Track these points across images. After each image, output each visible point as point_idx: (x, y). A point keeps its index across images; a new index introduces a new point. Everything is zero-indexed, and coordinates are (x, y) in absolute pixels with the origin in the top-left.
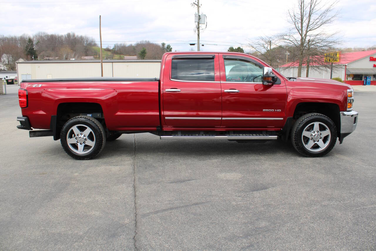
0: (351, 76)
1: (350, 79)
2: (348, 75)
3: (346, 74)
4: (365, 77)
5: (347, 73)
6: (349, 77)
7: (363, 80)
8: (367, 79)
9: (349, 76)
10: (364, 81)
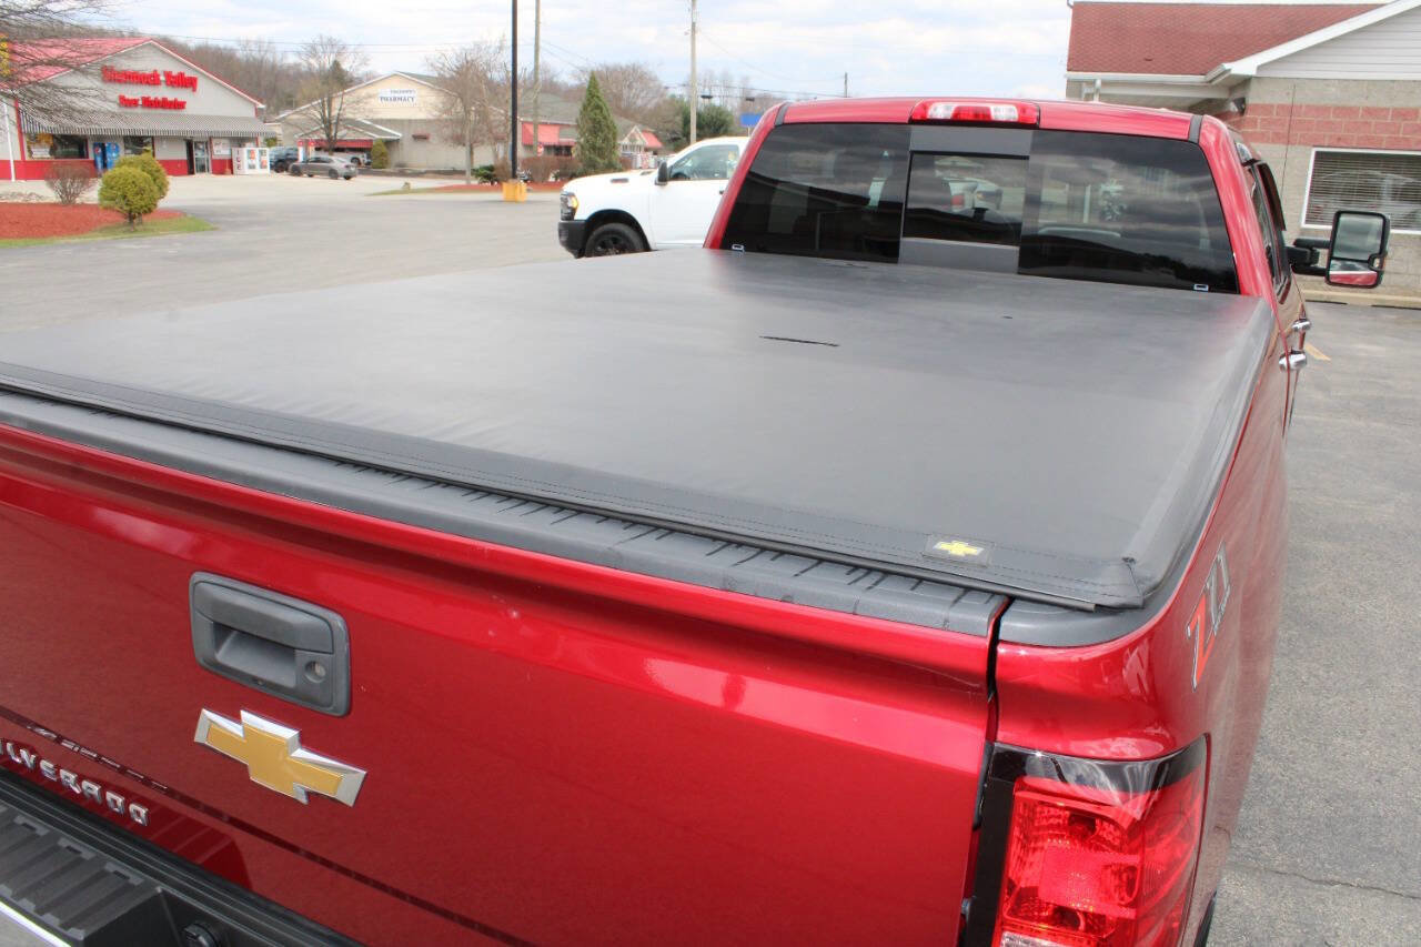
0: (43, 143)
1: (41, 153)
2: (29, 135)
3: (21, 133)
4: (95, 145)
5: (26, 129)
6: (37, 145)
7: (91, 157)
8: (108, 154)
9: (35, 139)
10: (95, 163)
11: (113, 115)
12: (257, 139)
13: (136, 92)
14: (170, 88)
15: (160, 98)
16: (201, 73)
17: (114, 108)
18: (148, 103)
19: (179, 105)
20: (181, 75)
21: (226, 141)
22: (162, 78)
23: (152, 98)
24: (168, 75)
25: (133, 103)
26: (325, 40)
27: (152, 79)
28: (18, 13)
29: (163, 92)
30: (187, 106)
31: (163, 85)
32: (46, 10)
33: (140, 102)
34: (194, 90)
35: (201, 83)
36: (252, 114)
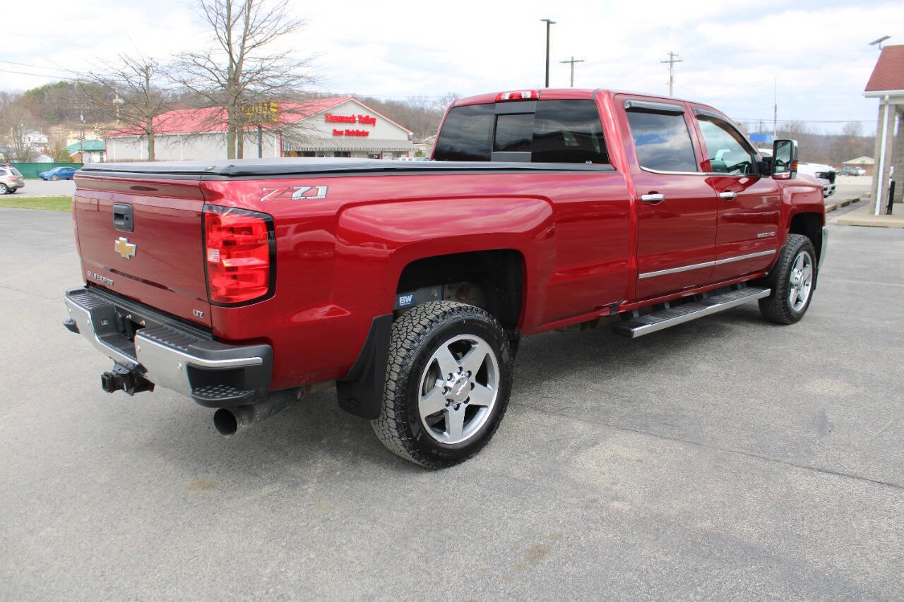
2: (286, 152)
3: (281, 151)
11: (331, 140)
12: (408, 152)
13: (342, 127)
14: (361, 124)
15: (355, 130)
16: (379, 116)
17: (331, 136)
18: (349, 133)
19: (365, 134)
20: (367, 117)
21: (391, 154)
22: (357, 119)
23: (351, 130)
24: (360, 117)
25: (340, 133)
26: (452, 95)
27: (351, 120)
28: (276, 87)
29: (357, 127)
30: (370, 134)
31: (357, 123)
32: (290, 85)
33: (344, 133)
34: (374, 125)
35: (378, 121)
36: (406, 138)
